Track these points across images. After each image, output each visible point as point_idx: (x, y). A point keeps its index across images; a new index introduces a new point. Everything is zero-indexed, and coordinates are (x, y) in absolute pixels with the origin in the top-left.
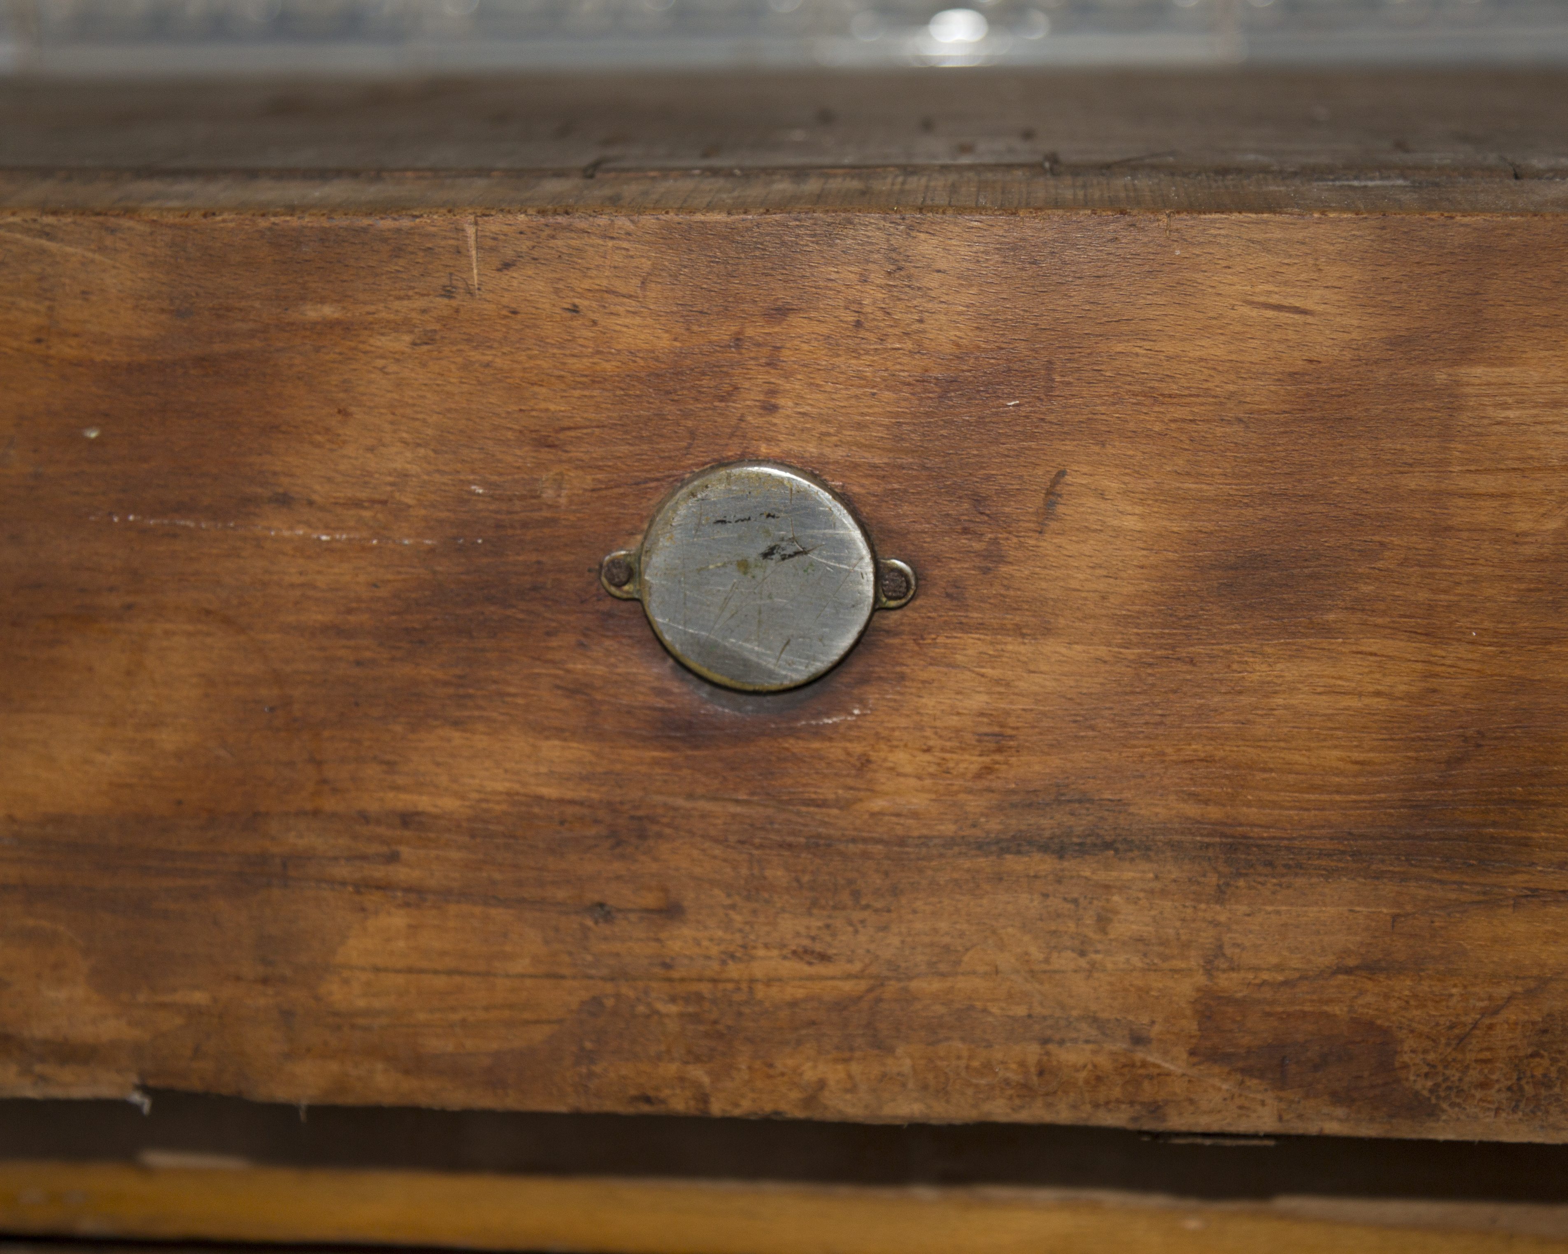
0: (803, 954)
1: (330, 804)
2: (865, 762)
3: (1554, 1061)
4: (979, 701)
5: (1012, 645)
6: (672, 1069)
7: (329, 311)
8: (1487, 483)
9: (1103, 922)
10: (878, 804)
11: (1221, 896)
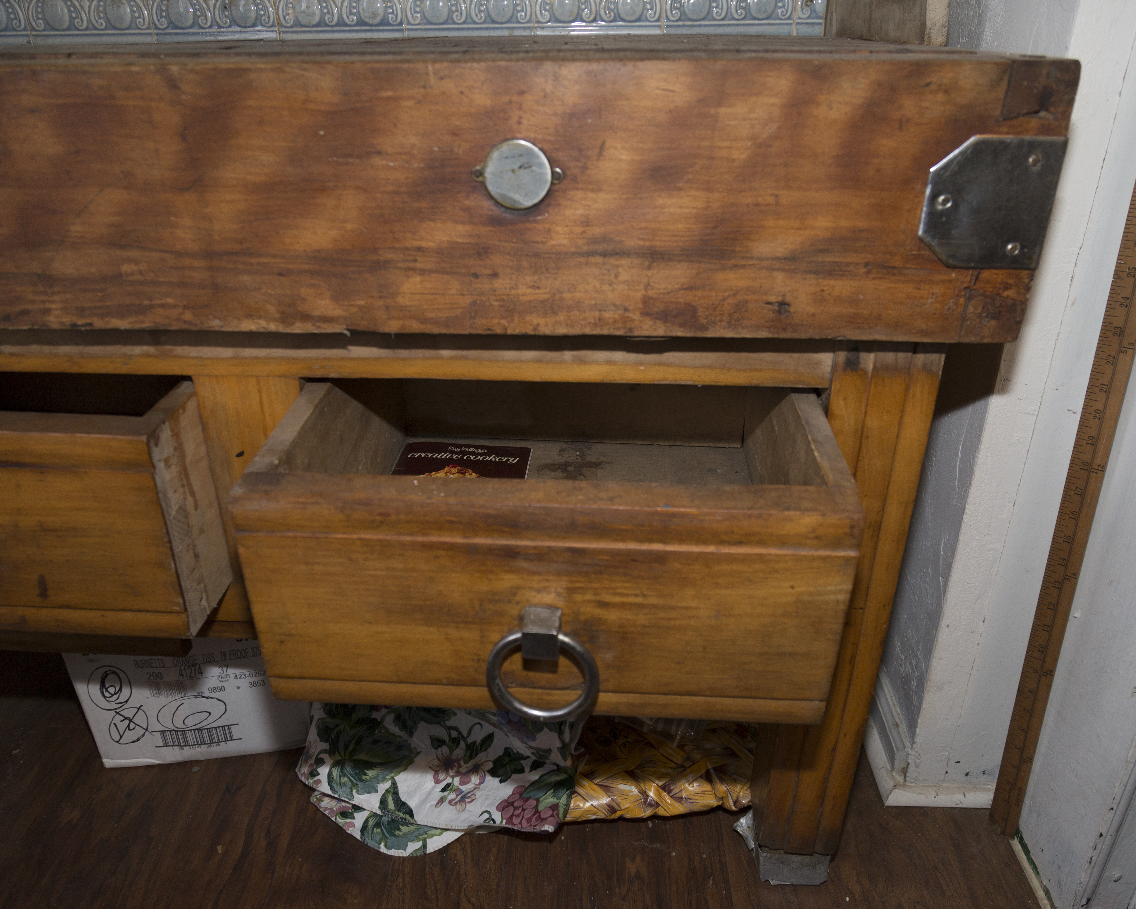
0: (533, 287)
1: (397, 245)
2: (549, 230)
3: (740, 314)
4: (581, 212)
5: (591, 195)
6: (496, 321)
7: (389, 94)
8: (725, 144)
9: (616, 276)
10: (553, 242)
11: (649, 268)
